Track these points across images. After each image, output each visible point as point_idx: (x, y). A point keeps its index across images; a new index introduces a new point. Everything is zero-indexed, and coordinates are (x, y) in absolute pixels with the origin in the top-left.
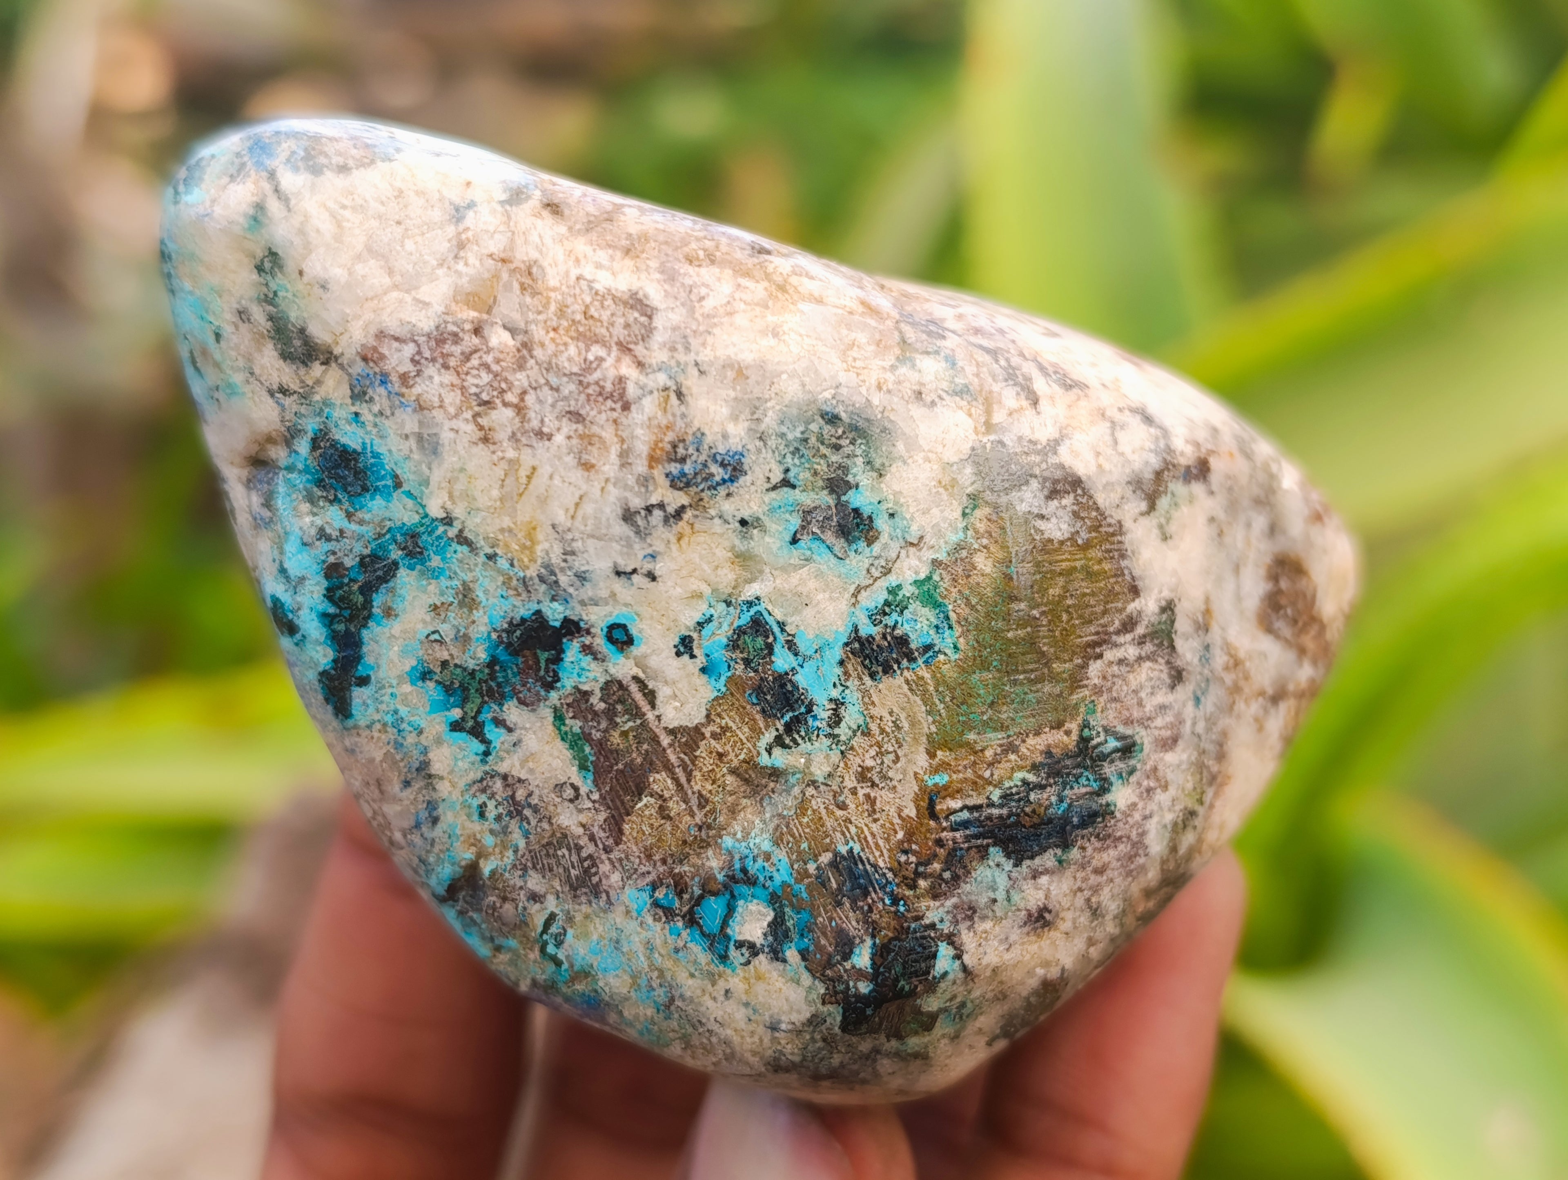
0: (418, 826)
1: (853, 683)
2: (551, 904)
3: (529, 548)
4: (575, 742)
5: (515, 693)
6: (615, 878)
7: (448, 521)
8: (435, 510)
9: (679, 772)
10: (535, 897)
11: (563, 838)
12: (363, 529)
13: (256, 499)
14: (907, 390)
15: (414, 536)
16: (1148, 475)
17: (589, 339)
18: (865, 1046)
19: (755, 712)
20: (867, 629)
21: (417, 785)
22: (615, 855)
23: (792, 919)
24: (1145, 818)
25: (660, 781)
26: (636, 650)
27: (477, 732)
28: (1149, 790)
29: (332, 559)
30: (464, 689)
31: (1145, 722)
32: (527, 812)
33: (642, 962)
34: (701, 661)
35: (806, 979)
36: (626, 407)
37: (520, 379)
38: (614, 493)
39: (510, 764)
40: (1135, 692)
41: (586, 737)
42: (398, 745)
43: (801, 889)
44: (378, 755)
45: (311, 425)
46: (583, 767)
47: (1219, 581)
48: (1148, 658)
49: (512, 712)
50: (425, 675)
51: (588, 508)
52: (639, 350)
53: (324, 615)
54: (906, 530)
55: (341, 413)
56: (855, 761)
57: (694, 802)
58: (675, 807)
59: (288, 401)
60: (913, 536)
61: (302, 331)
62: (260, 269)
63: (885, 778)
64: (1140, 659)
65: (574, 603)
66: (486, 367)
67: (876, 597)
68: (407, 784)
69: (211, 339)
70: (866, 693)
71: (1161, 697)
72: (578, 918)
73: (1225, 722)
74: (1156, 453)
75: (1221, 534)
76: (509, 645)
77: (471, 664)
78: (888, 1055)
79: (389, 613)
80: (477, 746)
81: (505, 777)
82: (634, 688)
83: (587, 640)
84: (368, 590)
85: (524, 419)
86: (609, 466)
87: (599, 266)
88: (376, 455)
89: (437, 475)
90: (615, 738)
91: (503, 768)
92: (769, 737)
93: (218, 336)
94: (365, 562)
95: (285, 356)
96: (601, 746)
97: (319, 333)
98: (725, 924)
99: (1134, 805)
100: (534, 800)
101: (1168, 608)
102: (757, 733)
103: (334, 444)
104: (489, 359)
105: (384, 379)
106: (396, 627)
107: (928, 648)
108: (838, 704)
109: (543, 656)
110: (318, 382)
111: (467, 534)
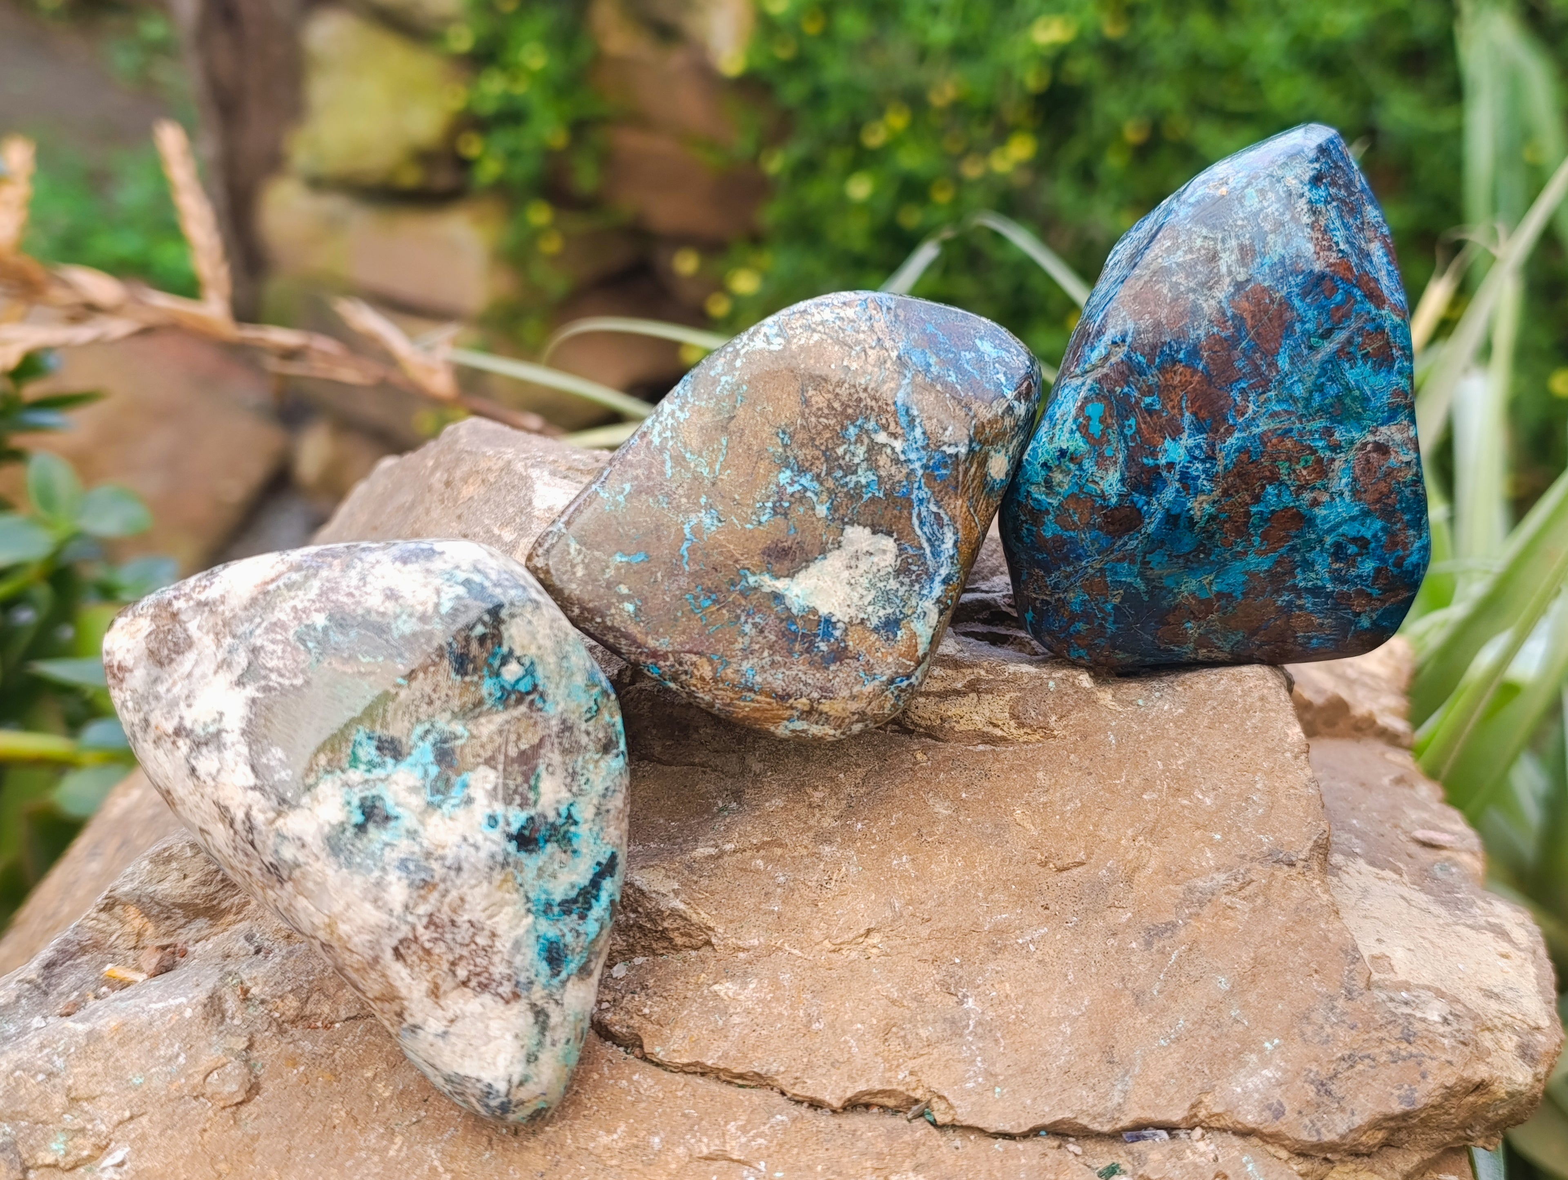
0: (614, 791)
1: (411, 743)
2: (583, 726)
3: (505, 881)
4: (534, 788)
5: (546, 823)
6: (553, 722)
7: (529, 911)
8: (531, 918)
9: (503, 750)
10: (588, 733)
11: (565, 752)
12: (562, 927)
13: (592, 965)
14: (306, 851)
15: (545, 912)
16: (212, 747)
17: (428, 952)
18: (498, 591)
19: (458, 756)
20: (390, 761)
21: (604, 808)
22: (547, 731)
23: (496, 663)
24: (314, 601)
25: (513, 752)
26: (489, 811)
27: (569, 816)
28: (304, 612)
29: (581, 922)
30: (564, 837)
31: (286, 642)
32: (570, 770)
33: (564, 681)
34: (466, 791)
35: (506, 635)
36: (431, 915)
37: (465, 952)
38: (458, 882)
39: (565, 794)
40: (283, 658)
41: (530, 788)
42: (602, 829)
43: (485, 672)
44: (612, 829)
45: (555, 982)
46: (538, 776)
47: (204, 676)
48: (266, 668)
49: (552, 817)
50: (575, 852)
51: (473, 882)
52: (411, 936)
53: (597, 900)
54: (347, 793)
55: (543, 979)
56: (430, 710)
57: (505, 734)
58: (513, 737)
59: (557, 997)
60: (346, 789)
61: (536, 1023)
62: (536, 1058)
63: (423, 696)
64: (271, 670)
65: (502, 846)
66: (475, 965)
67: (378, 773)
68: (608, 811)
69: (571, 1042)
70: (408, 736)
71: (270, 647)
72: (577, 715)
73: (241, 613)
74: (200, 753)
75: (188, 697)
76: (537, 844)
77: (555, 845)
78: (491, 580)
79: (573, 886)
80: (574, 810)
81: (570, 791)
82: (500, 796)
83: (507, 829)
84: (575, 901)
85: (474, 934)
86: (454, 894)
87: (402, 979)
88: (539, 954)
89: (520, 931)
90: (520, 779)
91: (568, 795)
92: (459, 742)
93: (568, 1041)
94: (568, 912)
95: (547, 1016)
96: (527, 781)
97: (531, 1019)
98: (524, 677)
99: (316, 610)
100: (565, 774)
101: (240, 683)
102: (463, 747)
103: (552, 969)
104: (471, 968)
105: (517, 984)
106: (574, 878)
107: (370, 738)
108: (422, 738)
109: (527, 833)
110: (542, 998)
111: (525, 900)
